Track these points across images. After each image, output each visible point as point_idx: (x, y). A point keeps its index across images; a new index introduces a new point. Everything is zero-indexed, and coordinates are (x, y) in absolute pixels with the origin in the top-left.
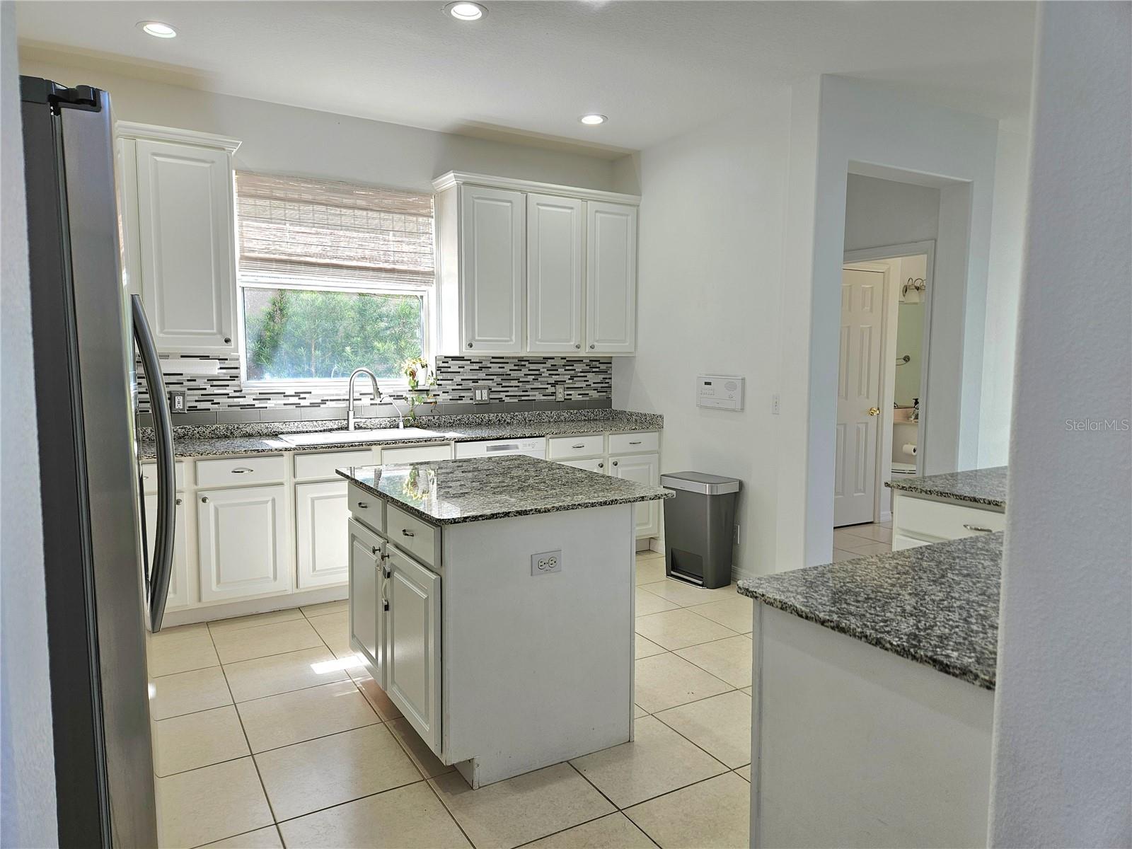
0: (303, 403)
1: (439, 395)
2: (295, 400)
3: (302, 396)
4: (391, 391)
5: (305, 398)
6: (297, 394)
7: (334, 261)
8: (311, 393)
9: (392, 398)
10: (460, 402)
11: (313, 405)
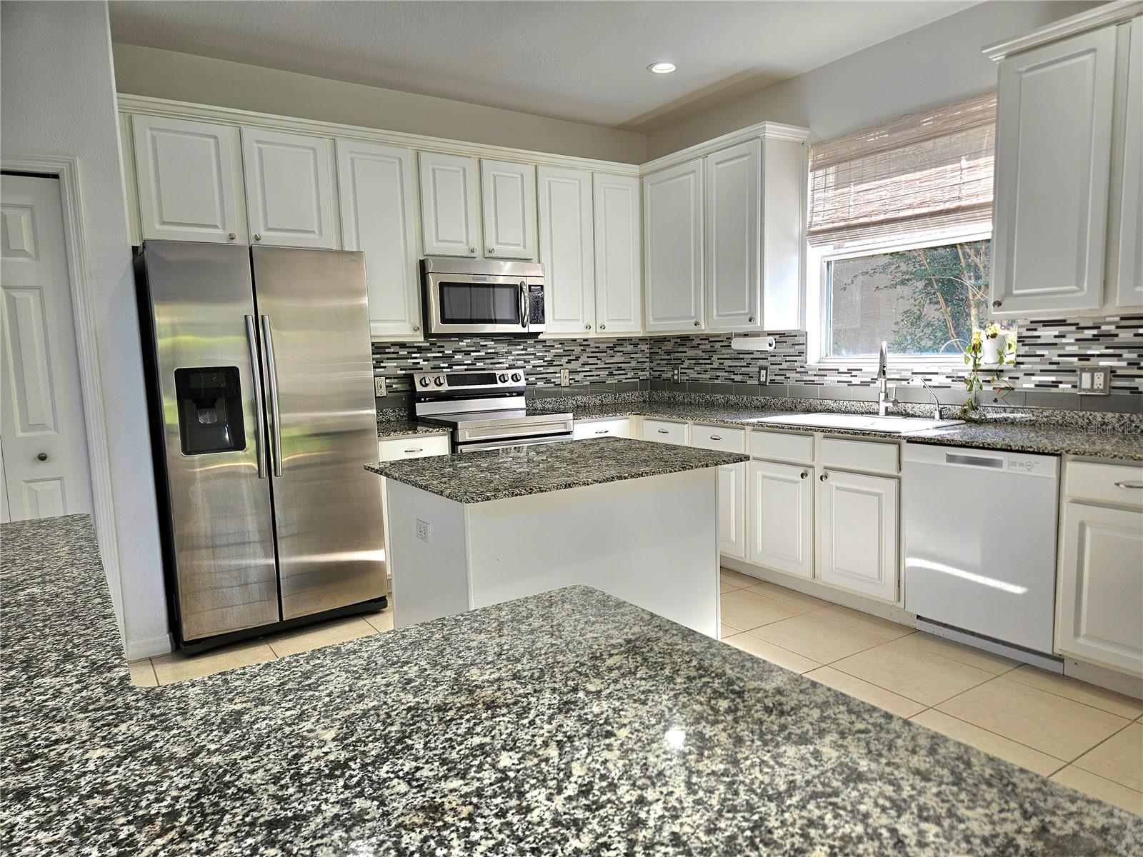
0: (856, 381)
1: (1018, 378)
2: (847, 378)
3: (854, 373)
4: (948, 371)
5: (856, 376)
6: (849, 371)
7: (888, 216)
8: (861, 370)
9: (950, 379)
10: (1053, 390)
11: (864, 384)
